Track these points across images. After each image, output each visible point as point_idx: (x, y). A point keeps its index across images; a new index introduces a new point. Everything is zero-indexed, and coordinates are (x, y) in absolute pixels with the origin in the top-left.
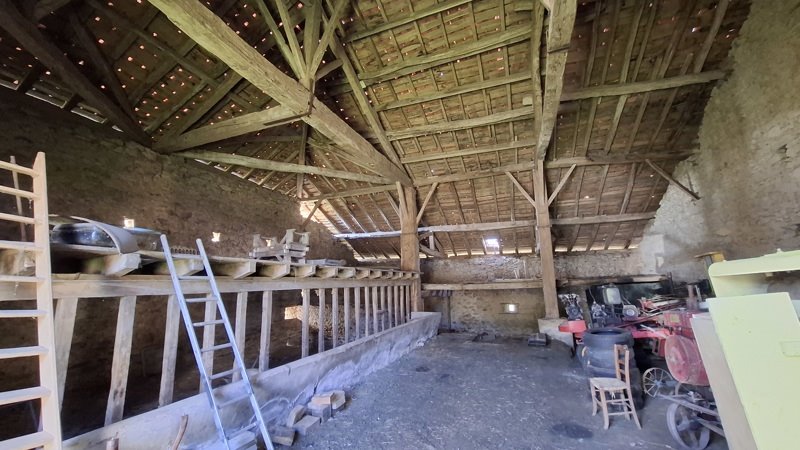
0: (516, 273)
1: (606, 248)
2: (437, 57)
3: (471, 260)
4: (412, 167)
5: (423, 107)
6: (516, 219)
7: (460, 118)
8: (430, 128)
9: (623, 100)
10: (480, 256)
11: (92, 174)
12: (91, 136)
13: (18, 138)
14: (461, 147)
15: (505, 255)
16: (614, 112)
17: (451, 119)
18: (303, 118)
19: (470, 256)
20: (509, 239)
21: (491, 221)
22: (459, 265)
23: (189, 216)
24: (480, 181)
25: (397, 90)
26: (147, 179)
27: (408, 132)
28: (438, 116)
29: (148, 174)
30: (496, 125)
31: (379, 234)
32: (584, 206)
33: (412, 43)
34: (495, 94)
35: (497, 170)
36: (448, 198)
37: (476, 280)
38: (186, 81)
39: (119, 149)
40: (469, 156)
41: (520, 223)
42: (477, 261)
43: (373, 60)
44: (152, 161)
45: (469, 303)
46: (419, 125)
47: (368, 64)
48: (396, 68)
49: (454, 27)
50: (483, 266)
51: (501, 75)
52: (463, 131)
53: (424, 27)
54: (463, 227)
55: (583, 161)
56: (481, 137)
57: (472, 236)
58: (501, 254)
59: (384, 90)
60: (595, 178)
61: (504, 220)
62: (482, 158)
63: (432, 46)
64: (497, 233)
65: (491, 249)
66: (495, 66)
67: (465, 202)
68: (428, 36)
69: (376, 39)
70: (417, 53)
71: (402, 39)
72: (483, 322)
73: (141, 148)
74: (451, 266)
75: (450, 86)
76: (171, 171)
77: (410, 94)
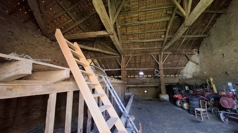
0: (148, 82)
1: (170, 76)
2: (143, 22)
3: (135, 78)
4: (125, 51)
5: (133, 35)
6: (150, 67)
7: (144, 39)
8: (135, 41)
9: (185, 39)
10: (137, 77)
11: (32, 46)
12: (32, 33)
14: (141, 47)
15: (144, 77)
16: (181, 42)
17: (141, 39)
19: (134, 77)
20: (146, 73)
21: (143, 67)
22: (132, 79)
24: (143, 56)
25: (128, 29)
26: (48, 49)
27: (128, 42)
28: (137, 38)
29: (48, 47)
30: (152, 42)
31: (110, 70)
32: (168, 65)
33: (136, 17)
34: (154, 34)
35: (149, 54)
36: (133, 61)
37: (136, 84)
39: (40, 38)
40: (142, 49)
41: (151, 68)
42: (137, 78)
43: (124, 20)
44: (49, 43)
45: (134, 90)
46: (131, 40)
47: (122, 21)
48: (131, 23)
49: (149, 15)
50: (139, 80)
51: (157, 29)
52: (143, 43)
53: (141, 13)
54: (135, 69)
55: (171, 53)
56: (147, 45)
57: (136, 71)
58: (143, 77)
59: (124, 29)
60: (172, 57)
61: (146, 67)
62: (145, 50)
63: (142, 19)
64: (143, 71)
65: (141, 75)
66: (156, 26)
67: (137, 62)
68: (141, 16)
69: (126, 14)
70: (137, 20)
71: (133, 16)
72: (138, 96)
73: (46, 38)
74: (130, 80)
75: (143, 30)
76: (55, 47)
77: (131, 31)
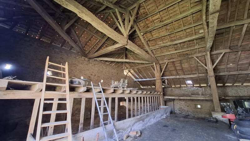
0: (200, 93)
1: (242, 84)
2: (166, 22)
3: (181, 88)
4: (159, 57)
5: (161, 38)
6: (199, 73)
7: (175, 40)
8: (164, 45)
9: (246, 26)
10: (185, 87)
11: (75, 65)
12: (75, 56)
13: (60, 58)
14: (176, 50)
15: (195, 86)
16: (242, 31)
17: (172, 41)
18: (125, 46)
19: (181, 87)
20: (195, 81)
21: (188, 74)
22: (176, 90)
23: (96, 75)
24: (184, 60)
25: (153, 34)
26: (86, 66)
27: (157, 47)
28: (167, 41)
29: (86, 64)
30: (189, 41)
31: (148, 79)
32: (230, 68)
33: (157, 19)
34: (188, 31)
35: (190, 56)
36: (172, 67)
37: (183, 95)
38: (95, 39)
39: (80, 59)
40: (179, 53)
41: (201, 75)
42: (184, 88)
43: (145, 26)
44: (87, 61)
45: (181, 103)
46: (161, 44)
47: (143, 27)
48: (152, 27)
49: (172, 11)
50: (186, 91)
51: (190, 24)
52: (176, 44)
53: (161, 13)
54: (178, 77)
55: (228, 50)
56: (183, 46)
57: (181, 80)
58: (193, 86)
59: (149, 35)
60: (234, 57)
61: (194, 74)
62: (184, 53)
63: (164, 18)
64: (191, 79)
65: (189, 84)
66: (187, 21)
67: (178, 68)
68: (163, 16)
69: (146, 20)
70: (159, 22)
71: (153, 18)
72: (187, 111)
73: (85, 58)
74: (174, 90)
75: (171, 30)
76: (91, 63)
77: (157, 35)
